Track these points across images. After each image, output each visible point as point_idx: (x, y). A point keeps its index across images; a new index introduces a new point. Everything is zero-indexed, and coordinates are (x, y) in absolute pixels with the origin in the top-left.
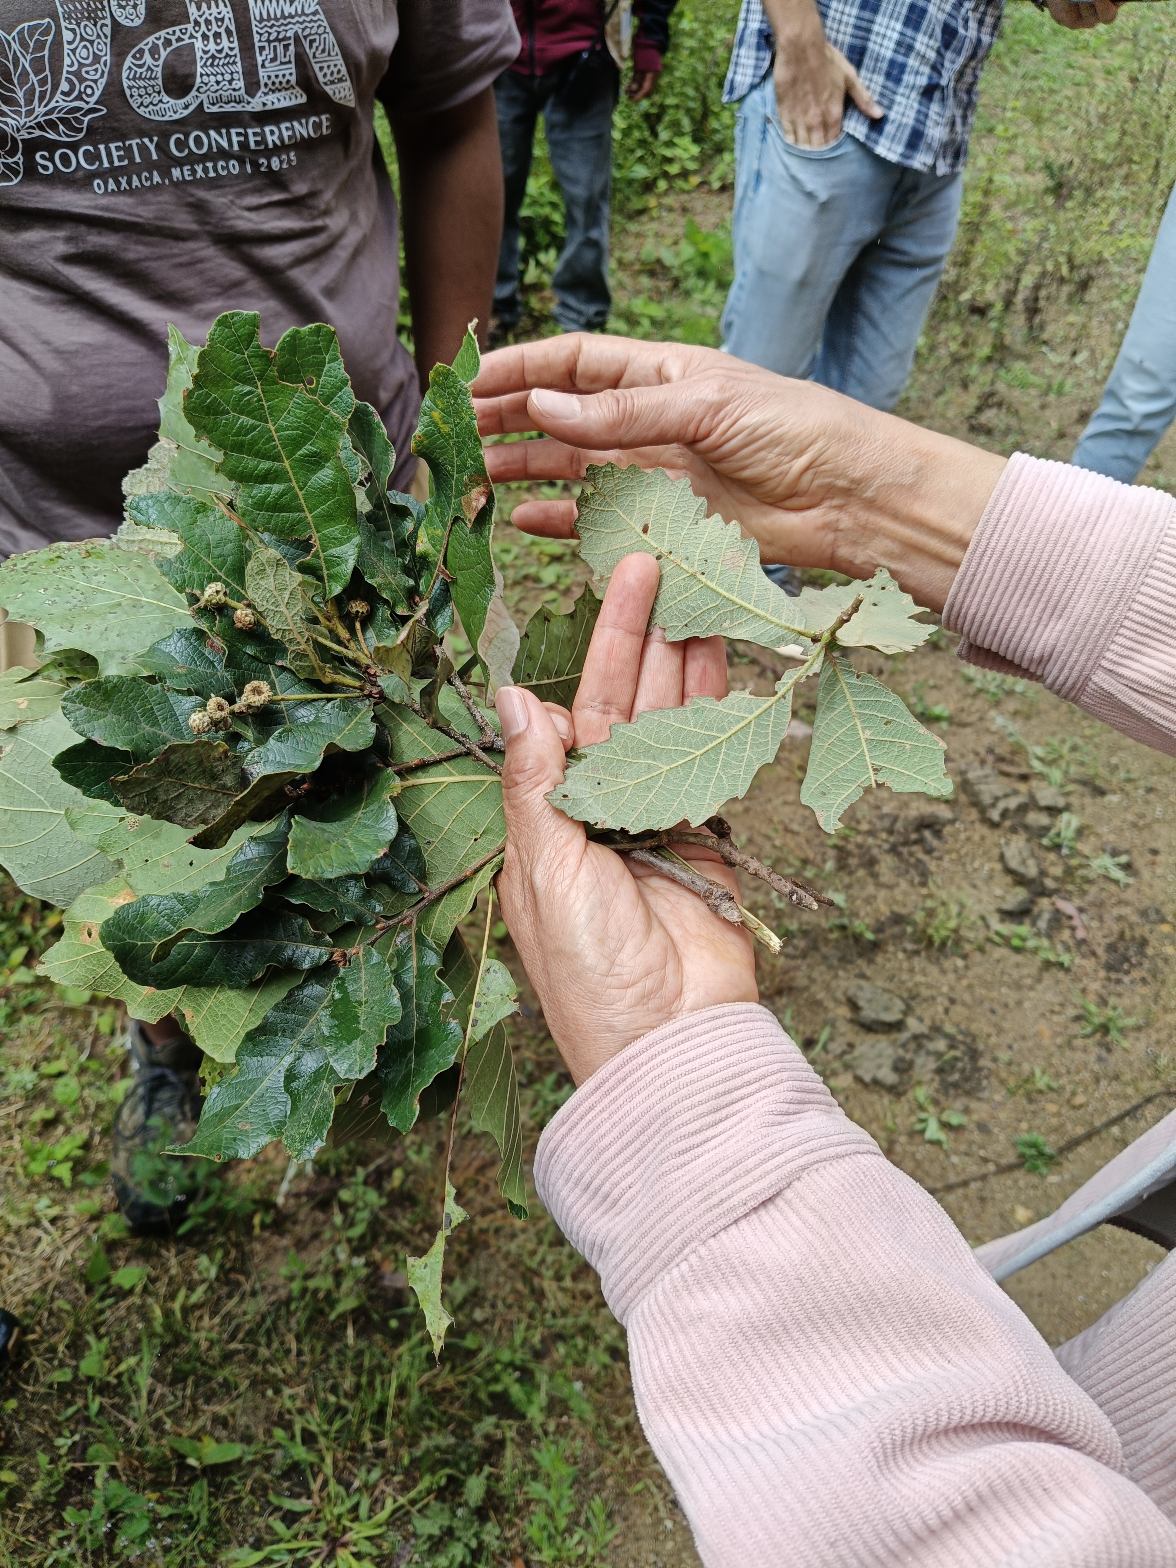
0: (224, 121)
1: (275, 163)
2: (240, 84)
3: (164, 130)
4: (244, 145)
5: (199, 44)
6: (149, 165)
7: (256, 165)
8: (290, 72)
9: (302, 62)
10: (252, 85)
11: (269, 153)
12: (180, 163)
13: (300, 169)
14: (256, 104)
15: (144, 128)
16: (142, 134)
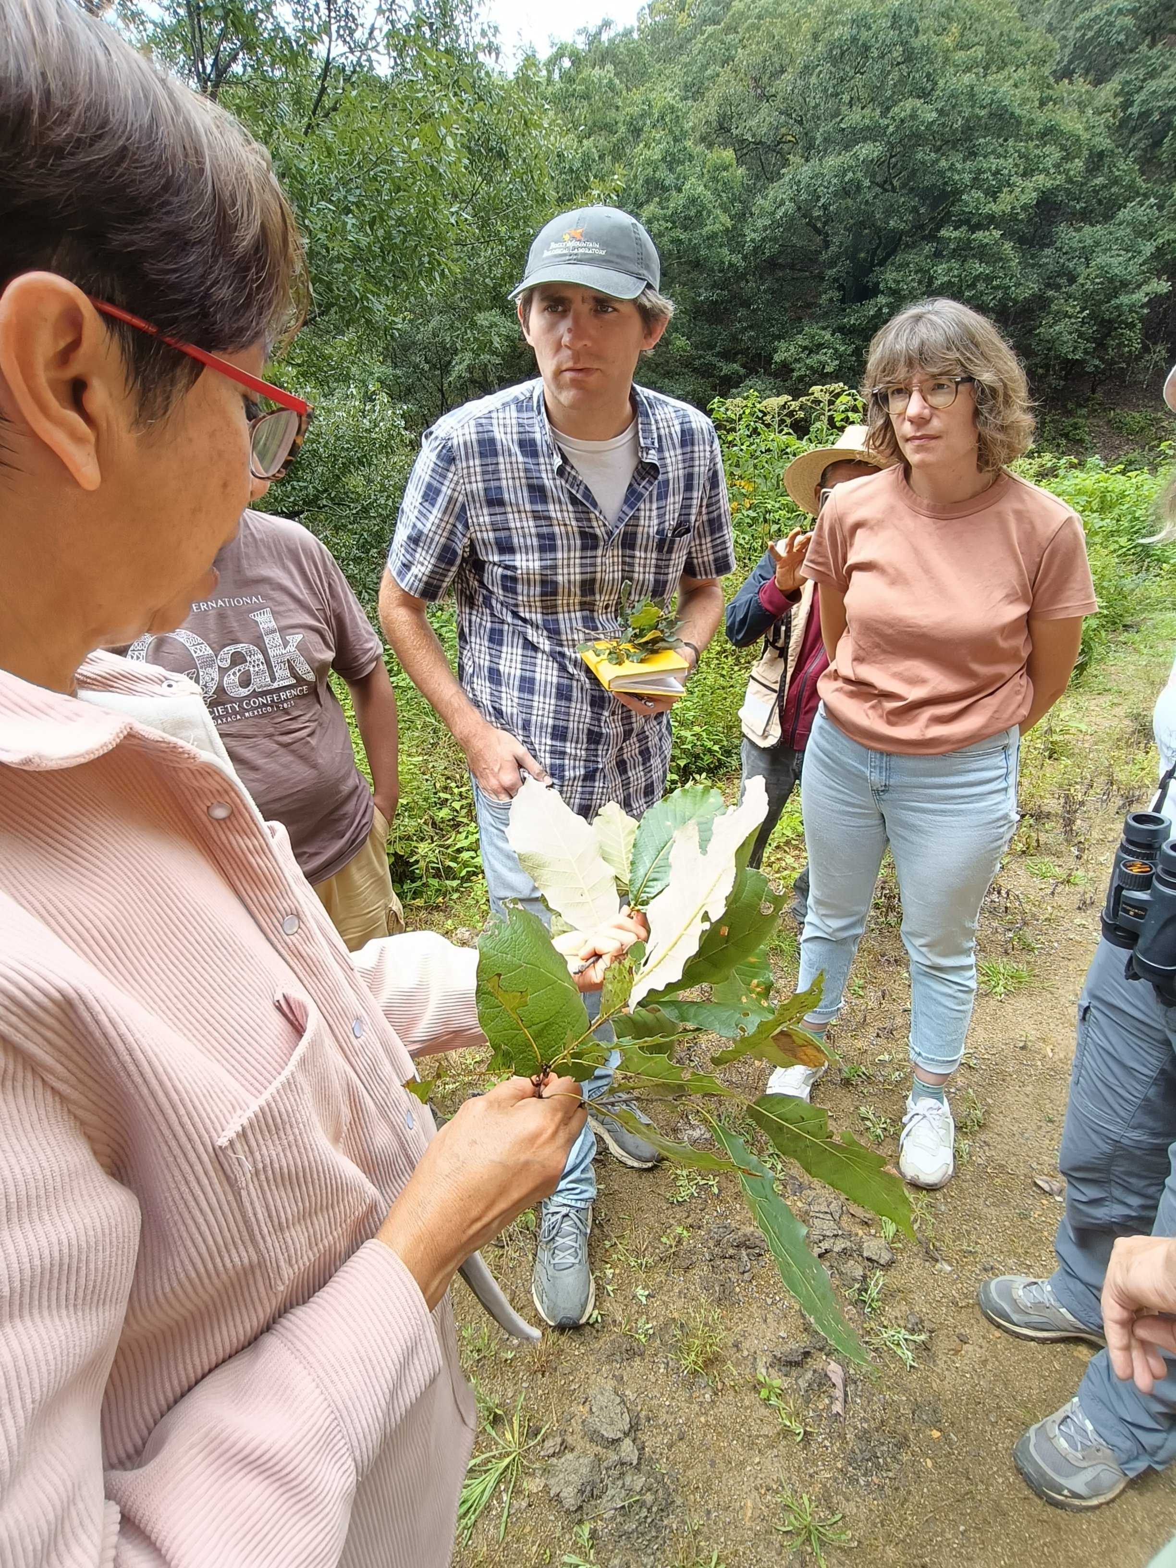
0: (264, 694)
1: (285, 705)
2: (268, 679)
3: (241, 700)
4: (272, 701)
5: (251, 669)
6: (235, 713)
7: (278, 707)
8: (287, 673)
9: (291, 668)
10: (273, 679)
11: (282, 702)
12: (248, 711)
13: (296, 706)
14: (276, 685)
15: (233, 700)
16: (232, 702)
